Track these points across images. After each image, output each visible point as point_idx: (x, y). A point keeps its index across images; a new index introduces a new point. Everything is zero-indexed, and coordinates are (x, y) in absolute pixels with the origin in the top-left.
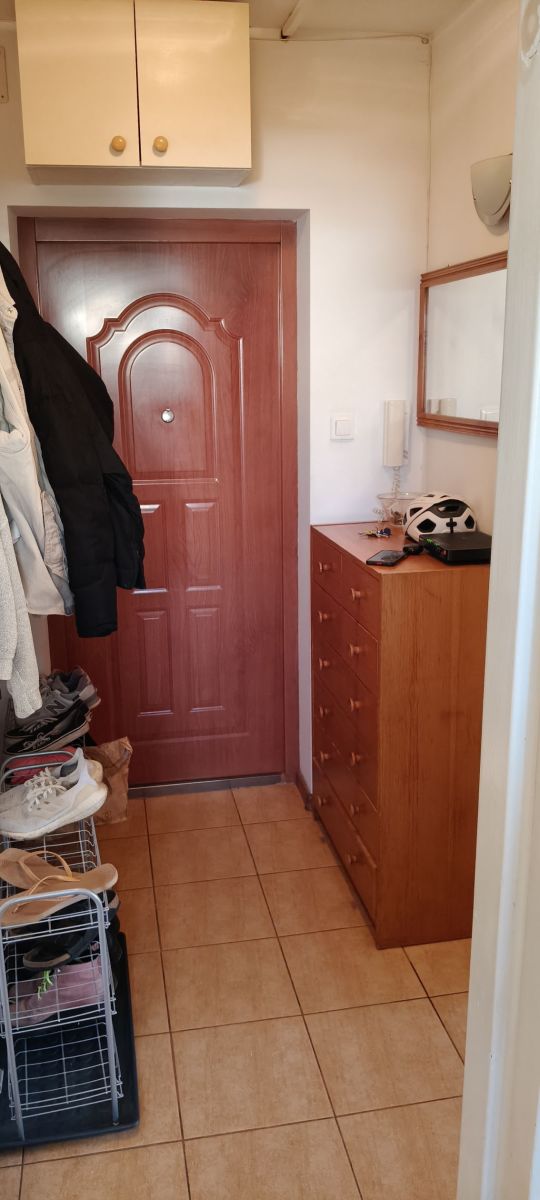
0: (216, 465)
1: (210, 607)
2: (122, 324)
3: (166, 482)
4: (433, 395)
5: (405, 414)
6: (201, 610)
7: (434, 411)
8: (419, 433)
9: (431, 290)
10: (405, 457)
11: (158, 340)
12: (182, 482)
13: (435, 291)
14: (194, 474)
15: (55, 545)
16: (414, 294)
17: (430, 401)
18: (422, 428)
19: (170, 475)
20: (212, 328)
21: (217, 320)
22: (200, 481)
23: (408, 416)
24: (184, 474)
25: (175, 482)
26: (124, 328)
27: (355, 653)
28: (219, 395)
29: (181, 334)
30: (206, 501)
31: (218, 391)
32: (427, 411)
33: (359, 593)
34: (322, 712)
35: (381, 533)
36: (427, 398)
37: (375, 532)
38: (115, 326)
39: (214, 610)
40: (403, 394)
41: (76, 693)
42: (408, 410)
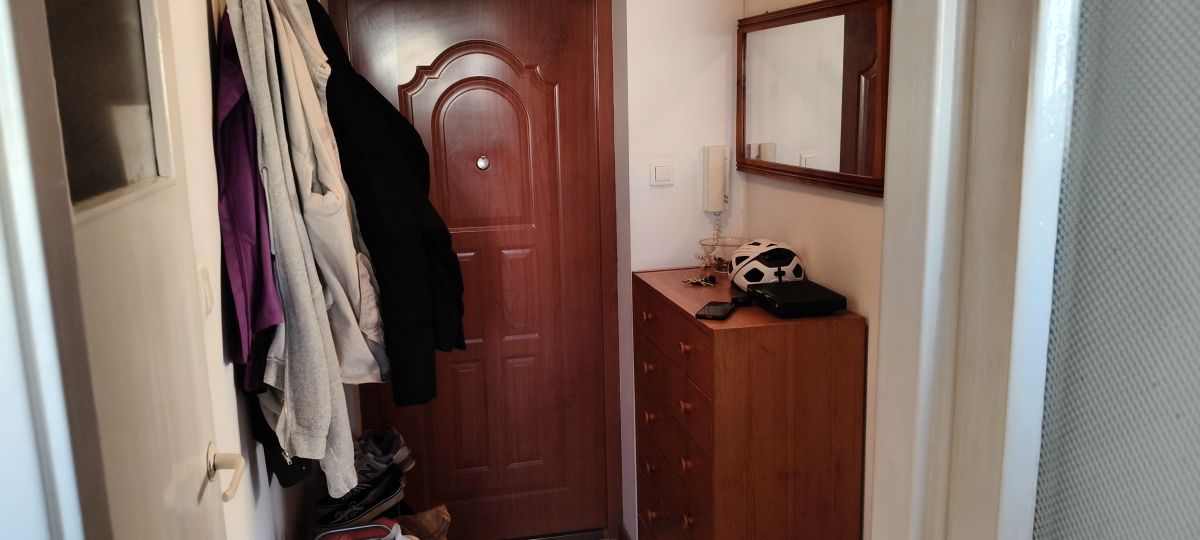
0: (533, 211)
1: (527, 356)
2: (434, 72)
3: (482, 229)
4: (753, 139)
5: (725, 159)
6: (518, 360)
7: (753, 155)
8: (739, 179)
9: (748, 35)
10: (725, 201)
11: (473, 87)
12: (498, 228)
13: (753, 37)
14: (511, 220)
15: (371, 309)
16: (732, 40)
17: (749, 146)
18: (742, 173)
19: (485, 222)
20: (527, 75)
21: (532, 67)
22: (517, 227)
23: (728, 161)
24: (500, 221)
25: (492, 228)
26: (437, 76)
27: (685, 410)
28: (535, 143)
29: (495, 80)
30: (523, 247)
31: (534, 137)
32: (746, 156)
33: (688, 347)
34: (648, 468)
35: (706, 280)
36: (747, 143)
37: (699, 280)
38: (427, 74)
39: (533, 359)
40: (723, 140)
41: (390, 456)
42: (728, 156)
